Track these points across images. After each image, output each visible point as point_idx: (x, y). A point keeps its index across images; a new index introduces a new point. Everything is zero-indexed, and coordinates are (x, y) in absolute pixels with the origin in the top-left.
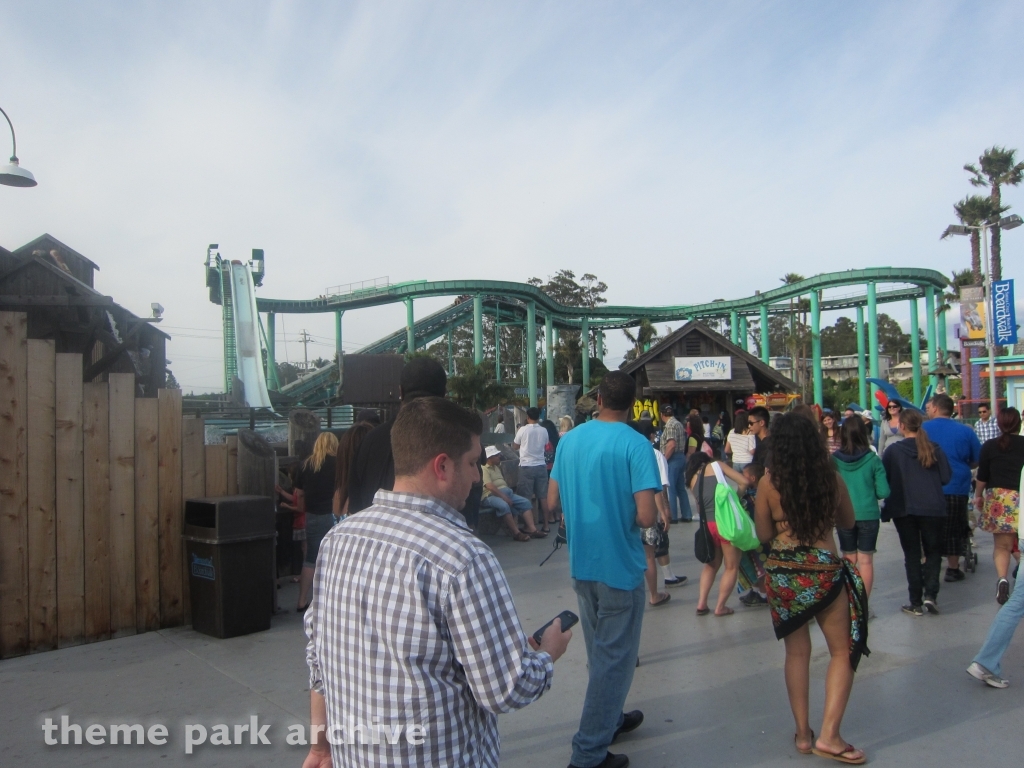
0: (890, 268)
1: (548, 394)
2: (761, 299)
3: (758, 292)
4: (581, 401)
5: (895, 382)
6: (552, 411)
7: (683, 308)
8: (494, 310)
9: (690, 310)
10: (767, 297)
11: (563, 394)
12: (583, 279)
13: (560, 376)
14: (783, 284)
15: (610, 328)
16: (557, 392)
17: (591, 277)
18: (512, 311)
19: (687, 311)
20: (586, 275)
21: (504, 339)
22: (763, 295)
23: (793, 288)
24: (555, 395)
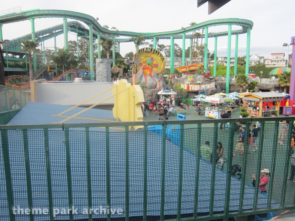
0: (238, 19)
1: (97, 63)
2: (183, 30)
3: (183, 27)
4: (113, 68)
5: (210, 66)
6: (99, 72)
7: (152, 34)
8: (76, 30)
9: (155, 35)
10: (186, 30)
11: (105, 63)
12: (112, 29)
13: (104, 56)
14: (191, 26)
15: (123, 42)
16: (102, 62)
17: (114, 28)
18: (84, 31)
19: (153, 35)
20: (113, 27)
21: (85, 48)
22: (184, 29)
23: (193, 27)
24: (100, 64)
